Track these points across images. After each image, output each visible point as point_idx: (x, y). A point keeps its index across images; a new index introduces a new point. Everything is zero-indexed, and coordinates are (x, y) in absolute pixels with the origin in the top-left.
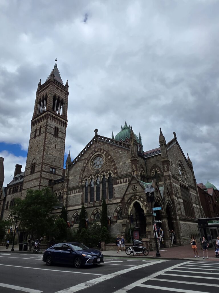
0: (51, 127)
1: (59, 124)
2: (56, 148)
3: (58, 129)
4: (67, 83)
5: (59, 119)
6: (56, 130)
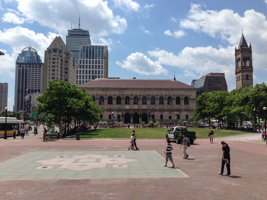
0: (244, 76)
1: (248, 72)
2: (248, 85)
3: (248, 75)
4: (250, 45)
5: (248, 70)
6: (247, 76)
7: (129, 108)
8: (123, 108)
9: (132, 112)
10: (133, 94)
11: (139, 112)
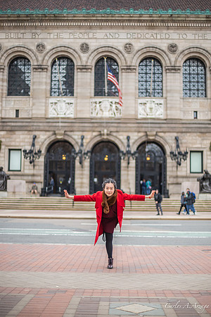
7: (72, 116)
8: (38, 112)
9: (83, 138)
10: (93, 45)
11: (123, 137)
